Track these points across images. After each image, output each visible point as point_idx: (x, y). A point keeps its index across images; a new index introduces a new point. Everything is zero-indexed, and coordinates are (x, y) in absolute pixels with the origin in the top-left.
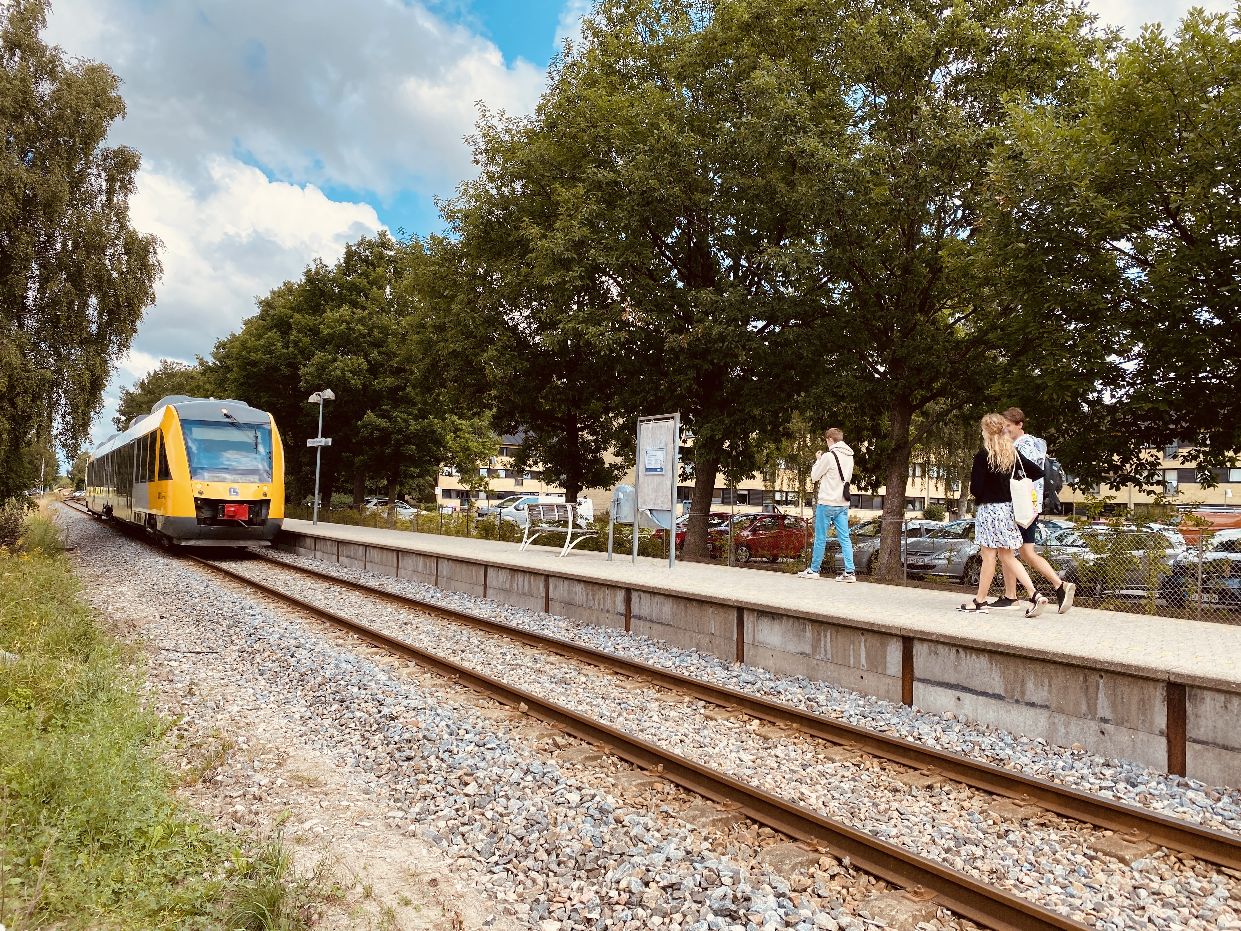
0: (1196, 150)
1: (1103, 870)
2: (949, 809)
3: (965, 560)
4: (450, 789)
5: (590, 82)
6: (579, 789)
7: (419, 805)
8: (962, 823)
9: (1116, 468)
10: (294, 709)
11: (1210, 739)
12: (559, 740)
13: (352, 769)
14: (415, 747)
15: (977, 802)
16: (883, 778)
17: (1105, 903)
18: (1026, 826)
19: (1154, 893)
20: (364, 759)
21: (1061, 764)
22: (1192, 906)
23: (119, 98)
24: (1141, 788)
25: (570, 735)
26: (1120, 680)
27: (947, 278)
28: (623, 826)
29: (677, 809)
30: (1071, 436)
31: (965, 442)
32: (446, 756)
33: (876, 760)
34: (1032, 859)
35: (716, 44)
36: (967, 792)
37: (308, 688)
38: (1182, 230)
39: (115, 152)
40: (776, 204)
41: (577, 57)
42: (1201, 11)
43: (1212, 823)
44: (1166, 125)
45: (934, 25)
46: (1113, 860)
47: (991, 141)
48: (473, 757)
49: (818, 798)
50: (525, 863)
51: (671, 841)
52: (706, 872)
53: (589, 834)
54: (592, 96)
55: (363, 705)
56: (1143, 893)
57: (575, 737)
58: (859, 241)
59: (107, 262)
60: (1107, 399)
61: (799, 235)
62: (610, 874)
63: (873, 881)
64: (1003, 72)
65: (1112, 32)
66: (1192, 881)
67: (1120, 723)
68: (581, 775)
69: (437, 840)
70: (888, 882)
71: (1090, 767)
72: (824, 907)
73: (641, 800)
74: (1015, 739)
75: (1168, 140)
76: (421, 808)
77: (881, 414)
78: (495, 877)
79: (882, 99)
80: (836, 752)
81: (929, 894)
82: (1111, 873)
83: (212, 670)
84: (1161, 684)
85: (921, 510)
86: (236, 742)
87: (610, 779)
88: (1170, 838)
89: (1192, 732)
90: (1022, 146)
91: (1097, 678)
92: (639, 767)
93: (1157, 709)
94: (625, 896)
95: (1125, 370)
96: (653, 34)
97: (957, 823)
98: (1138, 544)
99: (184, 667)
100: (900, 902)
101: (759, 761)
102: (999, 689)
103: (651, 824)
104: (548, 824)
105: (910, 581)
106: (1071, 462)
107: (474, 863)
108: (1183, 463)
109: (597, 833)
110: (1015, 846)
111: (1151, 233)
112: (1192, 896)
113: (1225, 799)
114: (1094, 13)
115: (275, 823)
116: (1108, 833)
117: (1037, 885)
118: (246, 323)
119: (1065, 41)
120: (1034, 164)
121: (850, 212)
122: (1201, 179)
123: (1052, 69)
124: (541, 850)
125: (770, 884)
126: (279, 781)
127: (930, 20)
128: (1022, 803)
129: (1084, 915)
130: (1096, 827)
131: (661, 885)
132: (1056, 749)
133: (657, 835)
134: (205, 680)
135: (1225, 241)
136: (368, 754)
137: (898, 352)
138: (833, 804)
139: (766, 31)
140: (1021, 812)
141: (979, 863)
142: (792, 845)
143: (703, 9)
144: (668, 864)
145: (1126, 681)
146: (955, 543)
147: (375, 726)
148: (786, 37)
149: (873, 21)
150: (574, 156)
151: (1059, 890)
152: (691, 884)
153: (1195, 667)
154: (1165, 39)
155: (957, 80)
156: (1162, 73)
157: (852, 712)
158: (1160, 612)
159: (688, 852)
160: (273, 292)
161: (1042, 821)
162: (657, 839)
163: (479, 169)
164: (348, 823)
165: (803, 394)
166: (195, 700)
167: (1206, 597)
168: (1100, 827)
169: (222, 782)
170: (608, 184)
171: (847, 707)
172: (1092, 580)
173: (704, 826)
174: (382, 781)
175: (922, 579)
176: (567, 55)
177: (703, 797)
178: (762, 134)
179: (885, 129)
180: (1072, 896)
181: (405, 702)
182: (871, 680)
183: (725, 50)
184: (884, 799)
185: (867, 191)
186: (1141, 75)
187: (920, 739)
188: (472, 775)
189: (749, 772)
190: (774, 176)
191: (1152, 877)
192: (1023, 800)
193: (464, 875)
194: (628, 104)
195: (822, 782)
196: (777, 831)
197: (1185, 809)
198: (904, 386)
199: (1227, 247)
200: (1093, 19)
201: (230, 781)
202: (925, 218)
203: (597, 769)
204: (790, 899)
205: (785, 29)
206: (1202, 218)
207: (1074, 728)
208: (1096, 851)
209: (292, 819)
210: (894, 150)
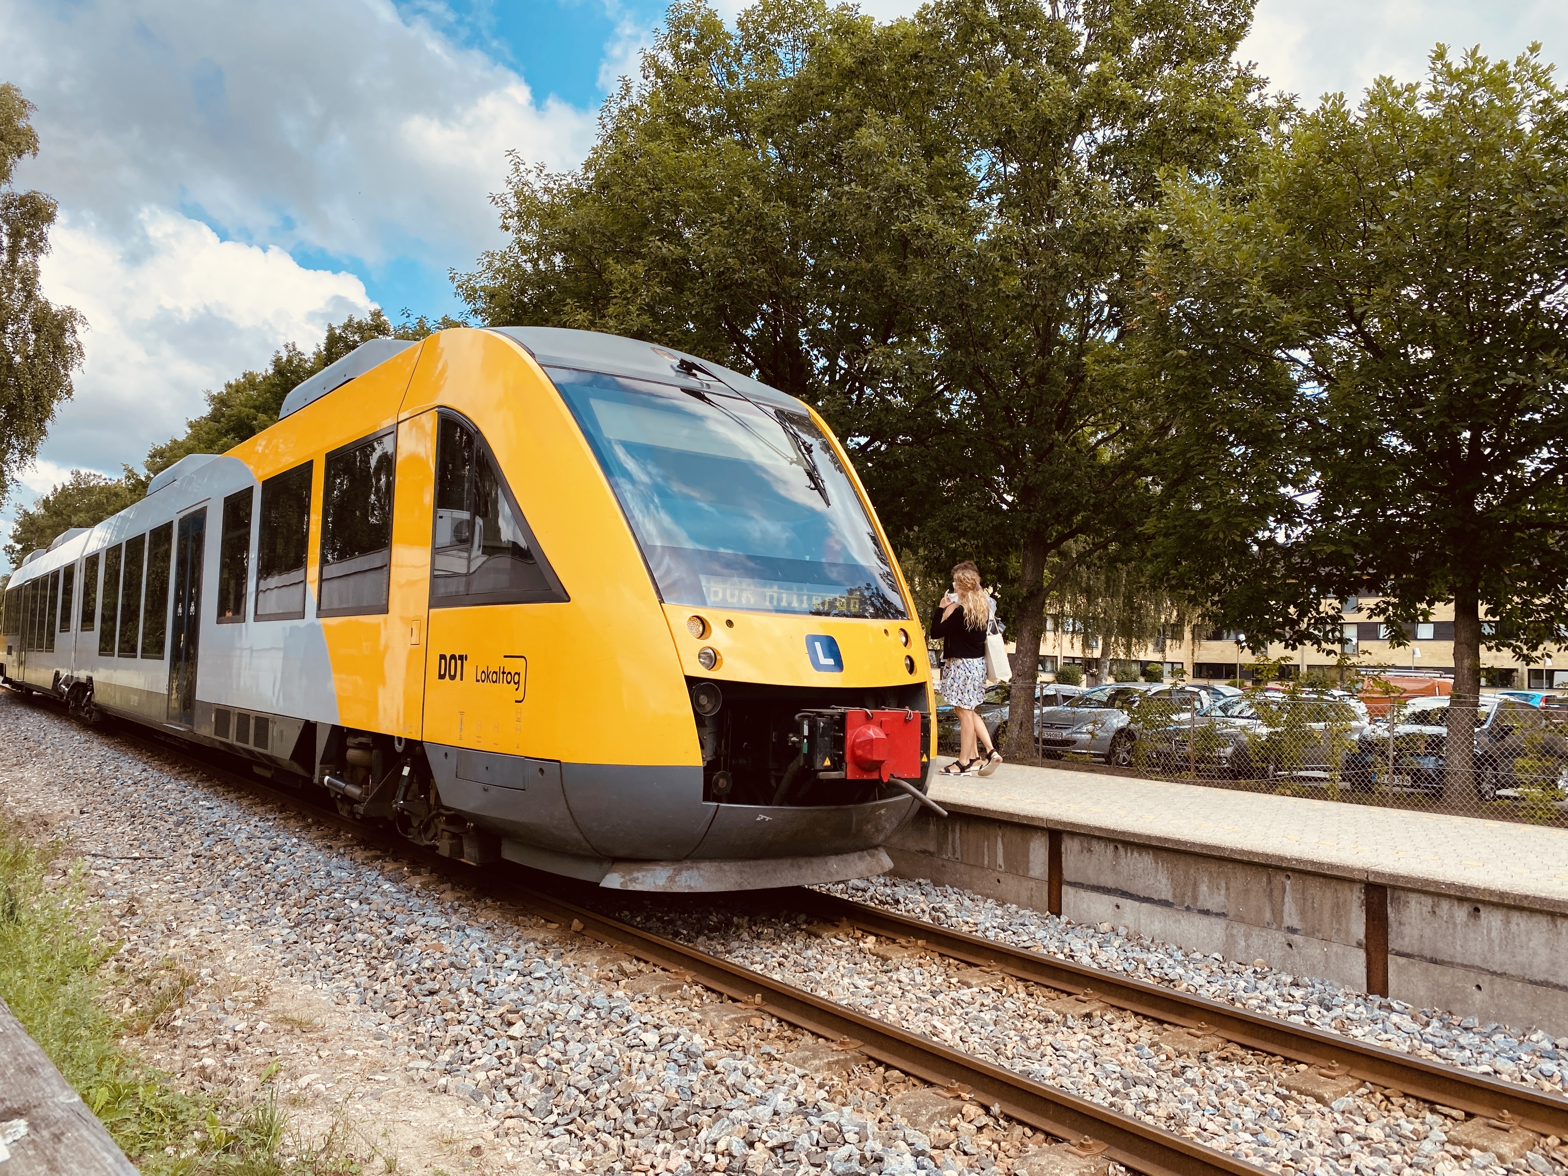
0: (1385, 245)
1: (1299, 1112)
2: (1112, 1042)
3: (1112, 734)
4: (489, 1031)
5: (654, 134)
6: (657, 1027)
7: (450, 1052)
8: (1130, 1059)
9: (1293, 623)
10: (274, 931)
11: (1415, 950)
12: (626, 965)
13: (357, 1008)
14: (440, 977)
15: (1146, 1033)
16: (1031, 1005)
17: (1304, 1152)
18: (1205, 1060)
19: (1359, 1139)
20: (371, 994)
21: (1242, 984)
22: (1405, 1153)
23: (30, 129)
24: (1337, 1012)
25: (639, 960)
26: (1310, 881)
27: (1090, 389)
28: (717, 1073)
29: (782, 1050)
30: (1239, 584)
31: (1107, 589)
32: (481, 988)
33: (1020, 983)
34: (1216, 1100)
35: (811, 93)
36: (1132, 1022)
37: (291, 902)
38: (1366, 336)
39: (22, 199)
40: (884, 295)
41: (636, 101)
42: (1390, 81)
43: (1421, 1053)
44: (1349, 214)
45: (1075, 82)
46: (1309, 1099)
47: (1146, 225)
48: (517, 990)
49: (953, 1032)
50: (593, 1123)
51: (779, 1091)
52: (824, 1129)
53: (675, 1084)
54: (656, 152)
55: (367, 924)
56: (1347, 1138)
57: (646, 962)
58: (984, 342)
59: (8, 342)
60: (1280, 538)
61: (911, 332)
62: (703, 1134)
63: (1029, 1133)
64: (1158, 143)
65: (1285, 100)
66: (1402, 1122)
67: (1310, 933)
68: (656, 1010)
69: (476, 1096)
70: (1047, 1134)
71: (1276, 987)
72: (971, 1166)
73: (737, 1039)
74: (1186, 955)
75: (1352, 232)
76: (452, 1056)
77: (1008, 554)
78: (555, 1141)
79: (1013, 167)
80: (972, 975)
81: (1099, 1146)
82: (1308, 1116)
83: (157, 881)
84: (1358, 886)
85: (1052, 671)
86: (198, 974)
87: (695, 1014)
88: (1374, 1072)
89: (1394, 943)
90: (1182, 232)
91: (1283, 879)
92: (730, 998)
93: (1353, 915)
94: (724, 1161)
95: (1302, 505)
96: (731, 76)
97: (1123, 1060)
98: (1319, 715)
99: (120, 877)
100: (1063, 1158)
101: (878, 988)
102: (1166, 894)
103: (751, 1069)
104: (620, 1072)
105: (1046, 760)
106: (1241, 615)
107: (526, 1125)
108: (1370, 617)
109: (684, 1083)
110: (1194, 1085)
111: (1332, 341)
112: (1403, 1141)
113: (1435, 1023)
114: (1264, 77)
115: (260, 1081)
116: (1302, 1067)
117: (1222, 1132)
118: (191, 425)
119: (1231, 109)
120: (1197, 256)
121: (975, 306)
122: (1392, 278)
123: (1215, 142)
124: (613, 1105)
125: (905, 1140)
126: (262, 1025)
127: (1072, 76)
128: (1199, 1033)
129: (1280, 1166)
130: (1287, 1060)
131: (769, 1145)
132: (1236, 966)
133: (760, 1083)
134: (148, 894)
135: (1415, 352)
136: (377, 987)
137: (1031, 479)
138: (973, 1039)
139: (872, 80)
140: (1199, 1044)
141: (1153, 1108)
142: (928, 1091)
143: (794, 48)
144: (776, 1118)
145: (1318, 881)
146: (1100, 714)
147: (385, 951)
148: (897, 88)
149: (1003, 75)
150: (631, 225)
151: (1250, 1138)
152: (807, 1144)
153: (1397, 865)
154: (1349, 111)
155: (1104, 150)
156: (1345, 153)
157: (988, 925)
158: (1345, 797)
159: (800, 1104)
160: (229, 386)
161: (1223, 1054)
162: (760, 1088)
163: (510, 237)
164: (358, 1078)
165: (916, 528)
166: (137, 921)
167: (1397, 779)
168: (1292, 1060)
169: (182, 1028)
170: (675, 261)
171: (981, 918)
172: (1265, 760)
173: (817, 1071)
174: (397, 1022)
175: (1059, 757)
176: (623, 98)
177: (813, 1033)
178: (869, 207)
179: (1018, 206)
180: (1265, 1145)
181: (423, 921)
182: (1010, 884)
183: (822, 101)
184: (1034, 1032)
185: (996, 281)
186: (1321, 153)
187: (1072, 957)
188: (518, 1012)
189: (867, 1002)
190: (882, 259)
191: (1356, 1119)
192: (1199, 1029)
193: (515, 1141)
194: (700, 162)
195: (958, 1012)
196: (907, 1074)
197: (1389, 1036)
198: (1038, 521)
199: (1419, 360)
200: (1262, 83)
201: (193, 1026)
202: (1063, 315)
203: (678, 1002)
204: (932, 1158)
205: (896, 79)
206: (1390, 324)
207: (1256, 941)
208: (1288, 1088)
209: (282, 1074)
210: (1028, 232)
